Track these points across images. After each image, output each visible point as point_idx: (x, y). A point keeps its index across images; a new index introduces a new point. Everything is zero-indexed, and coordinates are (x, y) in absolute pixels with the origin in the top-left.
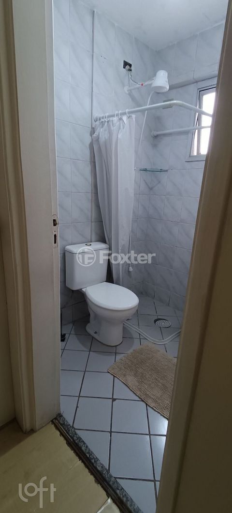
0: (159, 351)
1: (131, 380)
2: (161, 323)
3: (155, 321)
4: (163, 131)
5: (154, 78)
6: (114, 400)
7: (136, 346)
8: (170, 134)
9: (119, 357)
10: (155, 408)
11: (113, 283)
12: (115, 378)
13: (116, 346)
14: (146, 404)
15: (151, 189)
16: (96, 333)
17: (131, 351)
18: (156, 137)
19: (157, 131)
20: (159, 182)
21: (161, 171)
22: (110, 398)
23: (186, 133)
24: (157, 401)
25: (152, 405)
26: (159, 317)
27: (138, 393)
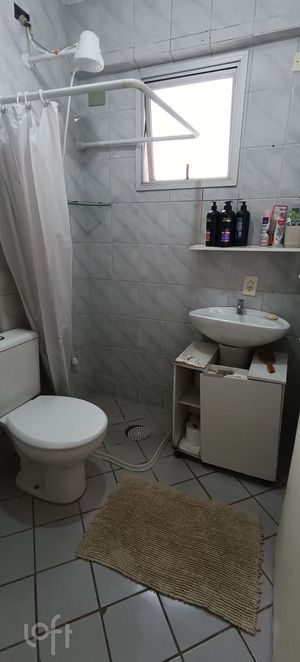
0: (147, 484)
1: (121, 556)
2: (137, 433)
3: (127, 432)
4: (93, 141)
5: (77, 44)
6: (102, 610)
7: (111, 487)
8: (107, 148)
9: (89, 519)
10: (172, 595)
11: (54, 394)
12: (94, 564)
13: (78, 500)
14: (158, 593)
15: (88, 233)
16: (36, 487)
17: (105, 500)
18: (84, 151)
19: (85, 142)
20: (100, 223)
21: (100, 205)
22: (96, 611)
23: (132, 147)
24: (171, 579)
25: (167, 589)
26: (132, 424)
27: (139, 577)
